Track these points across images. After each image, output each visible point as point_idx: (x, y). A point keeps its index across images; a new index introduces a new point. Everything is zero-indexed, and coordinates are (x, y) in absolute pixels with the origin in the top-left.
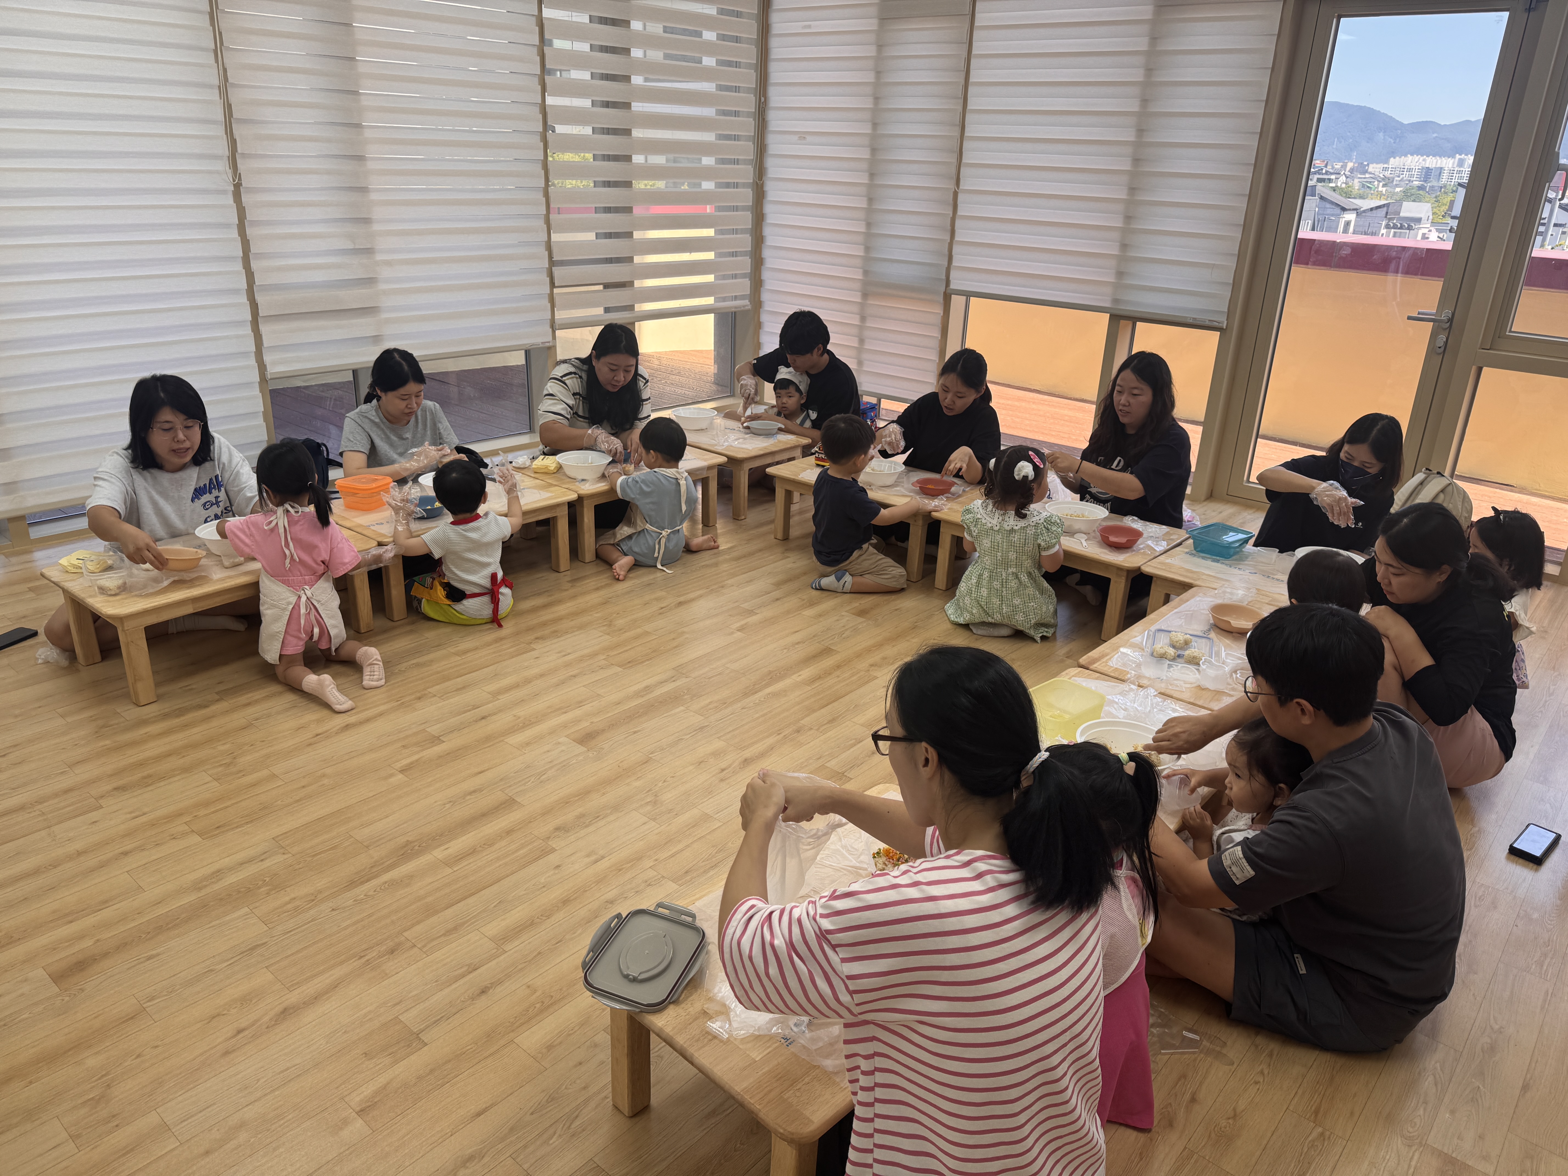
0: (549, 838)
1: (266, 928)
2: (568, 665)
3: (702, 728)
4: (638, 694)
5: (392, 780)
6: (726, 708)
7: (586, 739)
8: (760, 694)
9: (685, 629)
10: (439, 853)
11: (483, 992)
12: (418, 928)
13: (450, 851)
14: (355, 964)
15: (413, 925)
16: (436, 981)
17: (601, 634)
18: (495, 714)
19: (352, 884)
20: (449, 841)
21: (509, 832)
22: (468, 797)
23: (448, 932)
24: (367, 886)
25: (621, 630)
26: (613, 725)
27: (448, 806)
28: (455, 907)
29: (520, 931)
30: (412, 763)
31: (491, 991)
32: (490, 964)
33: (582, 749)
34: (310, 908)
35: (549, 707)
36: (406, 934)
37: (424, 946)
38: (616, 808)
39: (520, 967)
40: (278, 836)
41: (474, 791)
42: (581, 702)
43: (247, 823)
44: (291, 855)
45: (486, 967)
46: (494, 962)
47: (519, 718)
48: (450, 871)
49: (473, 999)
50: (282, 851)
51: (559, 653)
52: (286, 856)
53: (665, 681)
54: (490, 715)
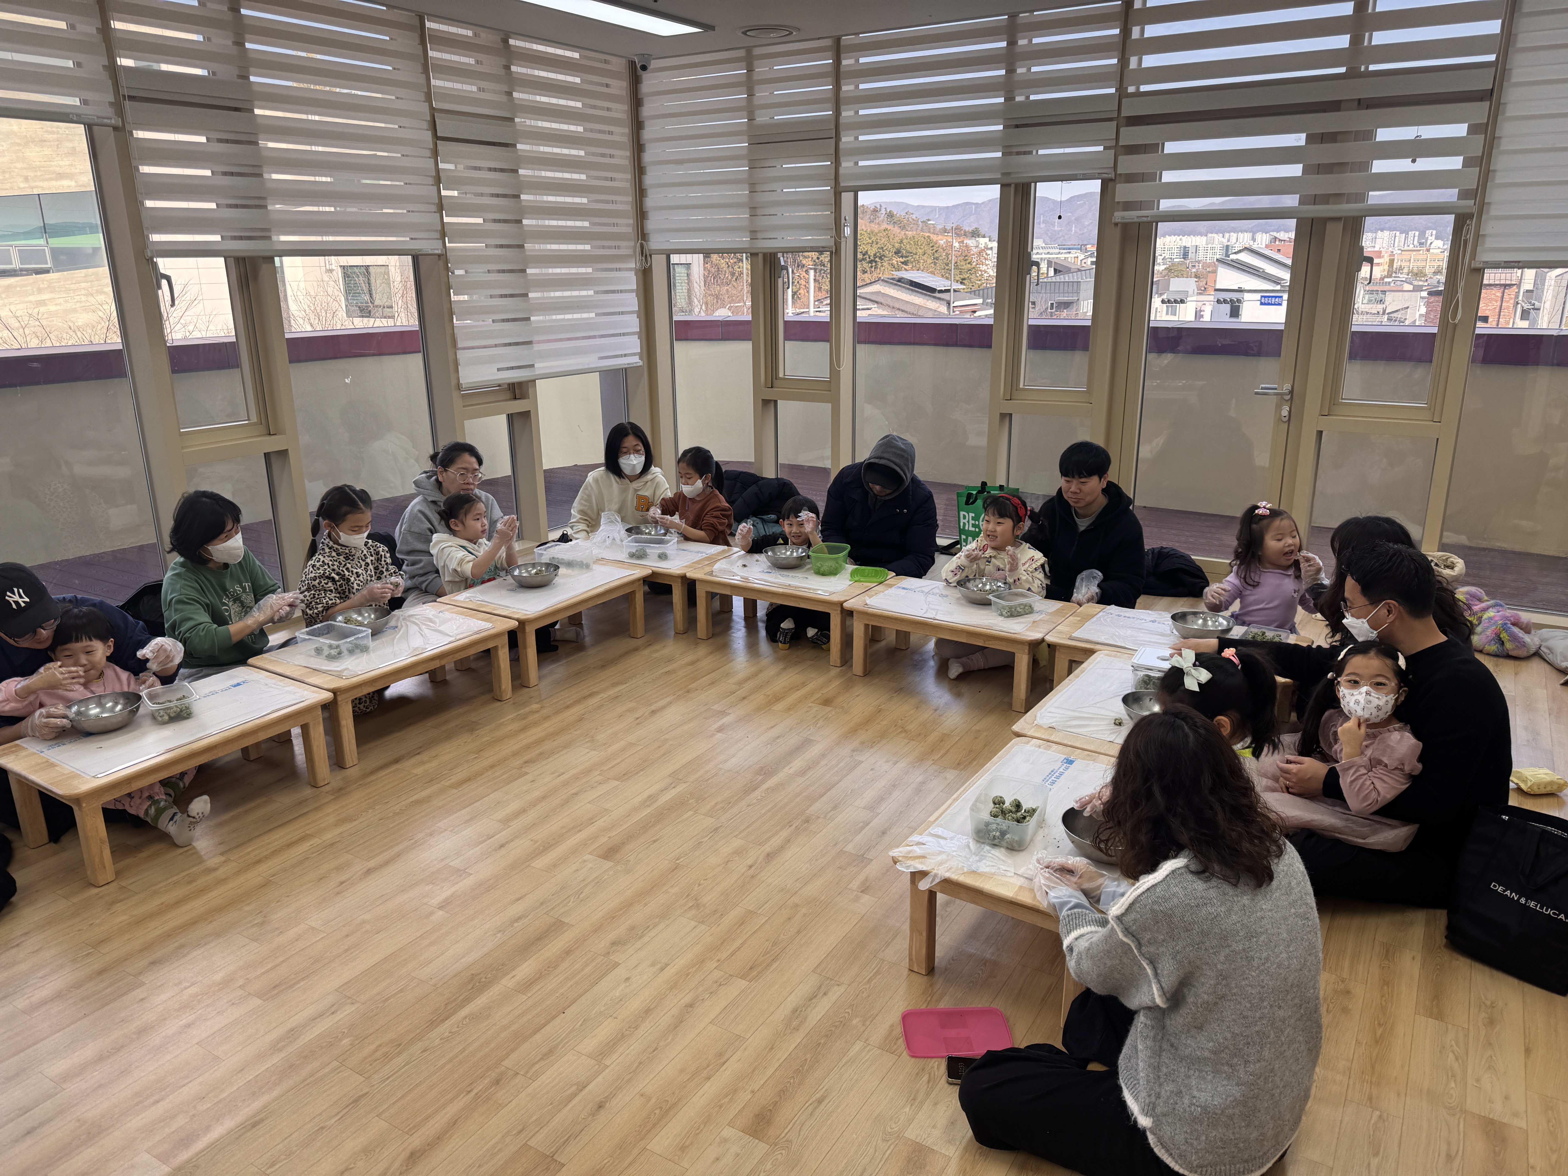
0: (609, 953)
1: (362, 1079)
2: (566, 784)
3: (716, 829)
4: (644, 804)
5: (434, 918)
6: (732, 807)
7: (610, 853)
8: (759, 790)
9: (667, 736)
10: (507, 983)
11: (600, 1106)
12: (514, 1056)
13: (517, 978)
14: (465, 1099)
15: (508, 1055)
16: (551, 1104)
17: (587, 750)
18: (512, 841)
19: (433, 1024)
20: (514, 970)
21: (568, 952)
22: (516, 925)
23: (545, 1056)
24: (448, 1024)
25: (605, 744)
26: (630, 837)
27: (499, 935)
28: (543, 1031)
29: (614, 1044)
30: (446, 899)
31: (608, 1104)
32: (597, 1080)
33: (610, 864)
34: (400, 1053)
35: (562, 828)
36: (505, 1063)
37: (527, 1072)
38: (663, 915)
39: (626, 1079)
40: (340, 987)
41: (520, 918)
42: (592, 819)
43: (303, 979)
44: (359, 1005)
45: (594, 1083)
46: (600, 1078)
47: (537, 842)
48: (524, 997)
49: (593, 1115)
50: (349, 1001)
51: (553, 773)
52: (356, 1006)
53: (666, 789)
54: (507, 843)
